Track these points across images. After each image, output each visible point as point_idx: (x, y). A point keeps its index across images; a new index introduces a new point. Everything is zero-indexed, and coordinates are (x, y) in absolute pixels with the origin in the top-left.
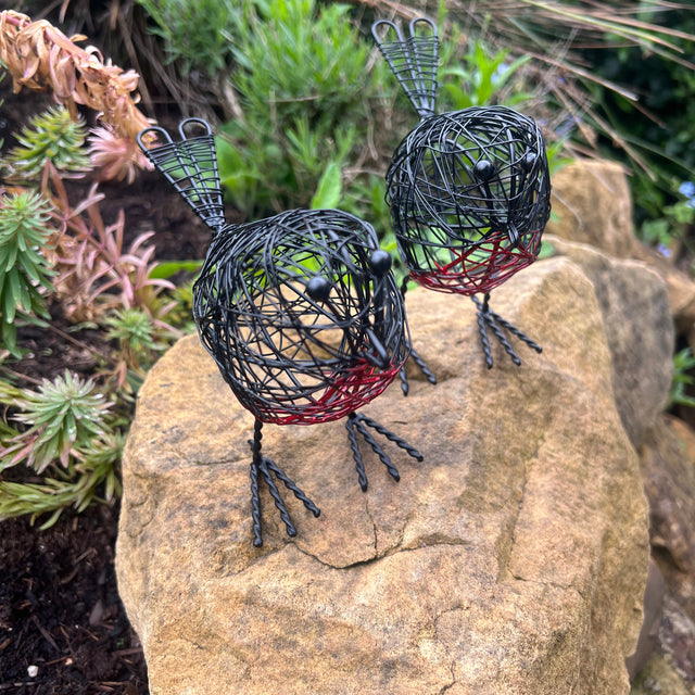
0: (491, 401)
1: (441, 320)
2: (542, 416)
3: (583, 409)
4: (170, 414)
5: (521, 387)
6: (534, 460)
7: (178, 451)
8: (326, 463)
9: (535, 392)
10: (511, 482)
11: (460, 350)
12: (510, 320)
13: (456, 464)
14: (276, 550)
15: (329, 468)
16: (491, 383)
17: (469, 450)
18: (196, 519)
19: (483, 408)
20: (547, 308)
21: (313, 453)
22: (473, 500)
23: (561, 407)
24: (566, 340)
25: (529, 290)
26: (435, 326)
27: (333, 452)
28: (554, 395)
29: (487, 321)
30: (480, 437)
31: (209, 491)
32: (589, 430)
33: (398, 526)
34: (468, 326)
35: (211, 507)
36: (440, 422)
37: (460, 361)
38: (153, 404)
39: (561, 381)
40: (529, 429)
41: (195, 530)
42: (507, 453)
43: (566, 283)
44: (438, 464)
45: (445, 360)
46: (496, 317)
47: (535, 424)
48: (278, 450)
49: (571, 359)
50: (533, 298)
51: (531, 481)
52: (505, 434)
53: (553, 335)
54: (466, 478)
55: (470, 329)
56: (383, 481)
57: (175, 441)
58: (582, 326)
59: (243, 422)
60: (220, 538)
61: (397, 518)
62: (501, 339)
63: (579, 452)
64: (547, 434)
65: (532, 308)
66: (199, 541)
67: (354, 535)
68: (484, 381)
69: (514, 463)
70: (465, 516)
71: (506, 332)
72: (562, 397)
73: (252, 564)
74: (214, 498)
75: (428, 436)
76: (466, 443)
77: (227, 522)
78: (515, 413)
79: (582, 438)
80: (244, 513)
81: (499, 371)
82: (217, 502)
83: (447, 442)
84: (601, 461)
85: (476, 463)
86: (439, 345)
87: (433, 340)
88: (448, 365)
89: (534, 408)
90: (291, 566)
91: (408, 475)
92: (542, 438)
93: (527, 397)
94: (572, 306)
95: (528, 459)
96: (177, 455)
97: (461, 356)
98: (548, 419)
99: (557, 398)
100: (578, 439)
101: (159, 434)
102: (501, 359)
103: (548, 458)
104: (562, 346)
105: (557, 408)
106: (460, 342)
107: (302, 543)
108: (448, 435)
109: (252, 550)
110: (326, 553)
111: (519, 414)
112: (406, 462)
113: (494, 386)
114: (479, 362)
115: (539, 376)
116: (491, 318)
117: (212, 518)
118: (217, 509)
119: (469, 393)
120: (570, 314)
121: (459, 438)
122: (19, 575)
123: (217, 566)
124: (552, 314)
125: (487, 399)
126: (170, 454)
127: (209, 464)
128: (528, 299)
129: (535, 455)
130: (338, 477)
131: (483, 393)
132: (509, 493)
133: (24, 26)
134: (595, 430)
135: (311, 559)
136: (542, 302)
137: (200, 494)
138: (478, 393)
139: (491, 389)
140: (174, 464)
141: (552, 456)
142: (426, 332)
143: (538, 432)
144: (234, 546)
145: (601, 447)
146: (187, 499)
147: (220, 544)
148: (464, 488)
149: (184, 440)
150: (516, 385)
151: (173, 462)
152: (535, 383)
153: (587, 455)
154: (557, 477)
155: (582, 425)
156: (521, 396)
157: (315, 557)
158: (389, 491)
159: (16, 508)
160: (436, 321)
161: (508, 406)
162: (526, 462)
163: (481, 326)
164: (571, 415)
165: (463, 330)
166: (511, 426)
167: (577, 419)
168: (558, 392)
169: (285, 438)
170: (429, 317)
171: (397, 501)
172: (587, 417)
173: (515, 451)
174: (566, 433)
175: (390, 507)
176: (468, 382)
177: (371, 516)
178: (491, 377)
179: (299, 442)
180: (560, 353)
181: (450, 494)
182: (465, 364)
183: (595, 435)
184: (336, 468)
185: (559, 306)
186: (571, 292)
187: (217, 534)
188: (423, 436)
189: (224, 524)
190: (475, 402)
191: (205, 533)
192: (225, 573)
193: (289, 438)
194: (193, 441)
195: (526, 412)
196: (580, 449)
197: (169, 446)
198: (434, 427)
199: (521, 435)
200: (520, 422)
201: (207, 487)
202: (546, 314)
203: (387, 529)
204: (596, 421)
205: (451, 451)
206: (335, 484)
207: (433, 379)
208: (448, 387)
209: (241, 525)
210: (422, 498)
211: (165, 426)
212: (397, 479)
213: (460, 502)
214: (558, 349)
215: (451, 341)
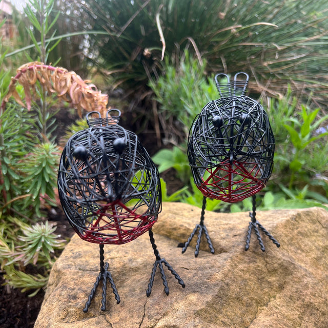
0: (243, 268)
1: (230, 224)
2: (277, 285)
3: (306, 286)
4: (81, 246)
5: (266, 265)
6: (265, 307)
7: (74, 262)
8: (139, 281)
9: (275, 271)
10: (243, 314)
11: (234, 239)
12: (267, 229)
13: (205, 294)
14: (94, 316)
15: (139, 283)
16: (246, 259)
17: (217, 289)
18: (64, 293)
19: (236, 270)
20: (297, 228)
21: (135, 275)
22: (208, 315)
23: (291, 283)
24: (306, 248)
25: (286, 217)
26: (226, 227)
27: (145, 276)
28: (289, 275)
29: (254, 227)
30: (227, 285)
31: (77, 282)
32: (307, 299)
33: (157, 317)
34: (243, 228)
35: (73, 289)
36: (207, 272)
37: (231, 244)
38: (76, 242)
39: (295, 268)
40: (266, 290)
41: (61, 298)
42: (245, 298)
43: (314, 218)
44: (194, 292)
45: (223, 243)
46: (259, 225)
47: (272, 289)
48: (118, 270)
49: (308, 259)
50: (288, 221)
51: (258, 318)
52: (247, 288)
53: (298, 243)
54: (207, 302)
55: (244, 230)
56: (160, 294)
57: (75, 257)
58: (321, 244)
59: (109, 255)
60: (70, 304)
61: (158, 313)
62: (258, 236)
63: (298, 310)
64: (278, 295)
65: (286, 226)
66: (60, 303)
67: (132, 317)
68: (242, 257)
69: (249, 305)
70: (197, 321)
71: (263, 234)
72: (293, 277)
73: (80, 320)
74: (77, 285)
75: (196, 277)
76: (216, 285)
77: (77, 297)
78: (258, 279)
79: (302, 303)
80: (87, 295)
81: (253, 254)
82: (77, 287)
83: (206, 282)
84: (313, 320)
85: (218, 296)
86: (223, 235)
87: (221, 232)
88: (224, 245)
89: (272, 279)
90: (95, 325)
91: (175, 293)
92: (274, 297)
93: (269, 272)
94: (317, 231)
95: (261, 306)
96: (73, 264)
97: (233, 242)
98: (281, 287)
99: (290, 277)
100: (299, 303)
101: (71, 254)
102: (256, 247)
103: (274, 309)
104: (303, 251)
105: (289, 282)
106: (235, 236)
107: (108, 316)
108: (208, 279)
109: (82, 313)
110: (116, 323)
111: (261, 280)
112: (177, 287)
113: (248, 261)
114: (241, 247)
115: (280, 262)
116: (257, 226)
117: (71, 294)
118: (76, 290)
119: (229, 261)
120: (314, 236)
121: (213, 282)
122: (15, 315)
123: (63, 316)
124: (300, 233)
125: (241, 266)
126: (70, 263)
127: (84, 270)
128: (284, 221)
129: (266, 305)
130: (141, 288)
131: (239, 263)
132: (239, 320)
133: (64, 73)
134: (312, 301)
135: (108, 324)
136: (294, 225)
137: (72, 282)
138: (236, 262)
139: (245, 262)
140: (69, 267)
141: (276, 308)
142: (220, 228)
143: (272, 293)
144: (74, 309)
145: (315, 312)
146: (66, 283)
147: (68, 306)
148: (203, 307)
149: (79, 258)
150: (263, 263)
151: (69, 266)
152: (276, 265)
153: (303, 314)
154: (276, 320)
155: (303, 296)
156: (265, 270)
157: (111, 324)
158: (161, 299)
159: (19, 283)
160: (227, 224)
161: (254, 273)
162: (259, 307)
163: (249, 229)
164: (297, 289)
165: (240, 230)
166: (253, 285)
167: (301, 292)
168: (291, 274)
169: (124, 265)
170: (225, 222)
171: (162, 305)
172: (308, 292)
173: (252, 299)
174: (291, 298)
175: (157, 307)
176: (231, 255)
177: (145, 310)
178: (247, 256)
179: (130, 268)
180: (300, 254)
181: (193, 308)
182: (234, 246)
183: (311, 303)
184: (142, 284)
185: (306, 229)
186: (318, 224)
187: (70, 302)
188: (194, 277)
189: (75, 297)
190: (232, 266)
191: (65, 300)
192: (66, 321)
193: (126, 266)
194: (83, 259)
195: (267, 280)
196: (299, 309)
197: (71, 259)
198: (201, 273)
199: (259, 292)
200: (261, 284)
201: (77, 280)
202: (296, 231)
203: (150, 317)
204: (314, 296)
205: (206, 287)
206: (138, 291)
207: (213, 251)
208: (219, 256)
209: (83, 300)
210: (176, 306)
211: (76, 251)
212: (168, 294)
213: (197, 314)
214: (299, 251)
215: (231, 234)
